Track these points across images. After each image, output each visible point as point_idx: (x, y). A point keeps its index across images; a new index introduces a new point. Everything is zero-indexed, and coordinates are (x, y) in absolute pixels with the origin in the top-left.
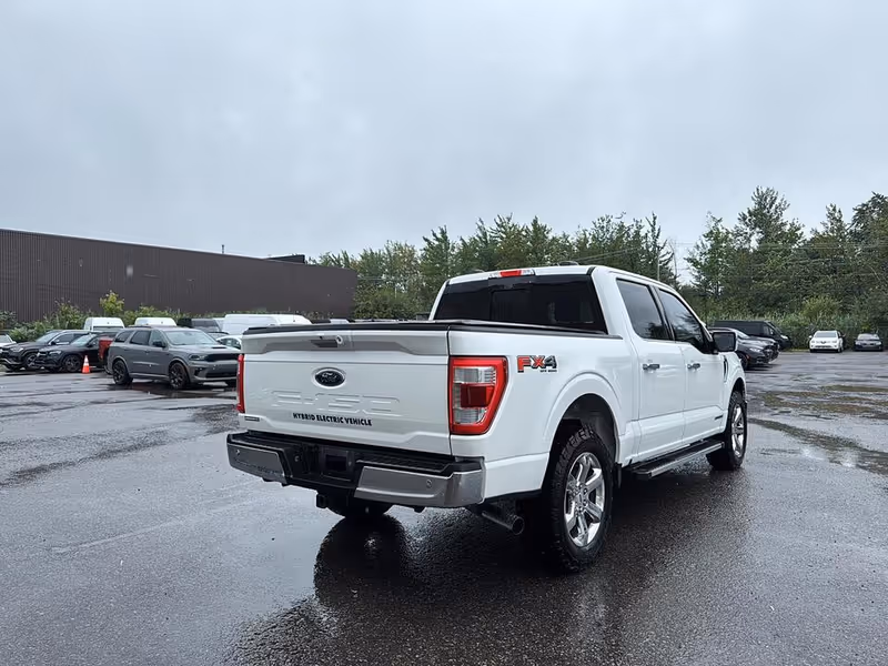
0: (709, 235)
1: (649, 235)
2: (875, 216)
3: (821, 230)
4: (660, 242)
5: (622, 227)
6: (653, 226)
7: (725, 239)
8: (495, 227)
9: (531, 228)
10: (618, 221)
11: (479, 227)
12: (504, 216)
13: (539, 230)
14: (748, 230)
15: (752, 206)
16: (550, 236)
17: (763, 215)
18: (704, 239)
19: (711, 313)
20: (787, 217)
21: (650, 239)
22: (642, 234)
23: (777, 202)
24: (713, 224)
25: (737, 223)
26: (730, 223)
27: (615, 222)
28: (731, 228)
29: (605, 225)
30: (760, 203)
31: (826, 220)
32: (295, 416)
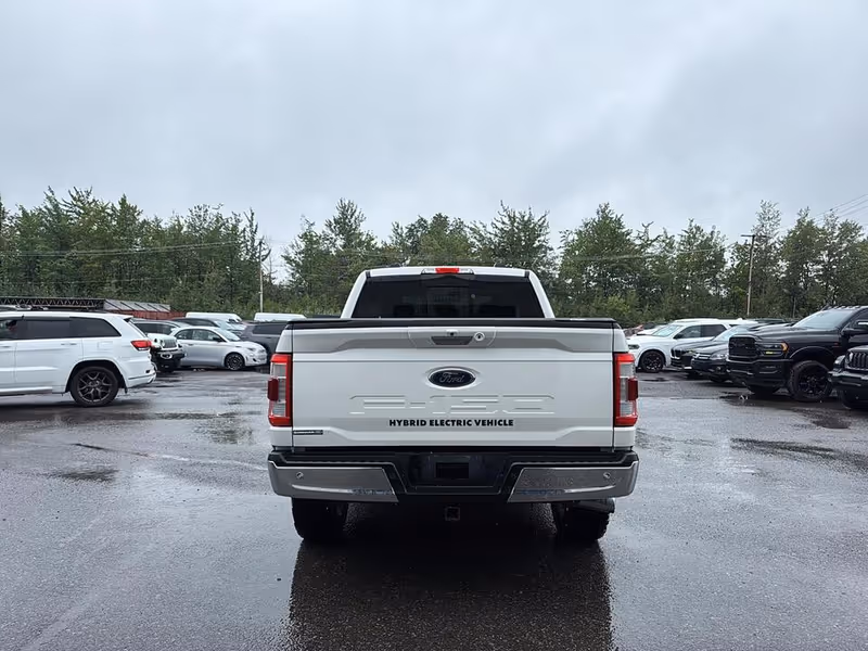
0: (304, 236)
1: (248, 229)
2: (419, 234)
3: (389, 242)
4: (258, 237)
5: (219, 218)
6: (251, 222)
7: (317, 242)
8: (70, 200)
9: (118, 207)
10: (215, 212)
11: (48, 198)
12: (83, 189)
13: (127, 211)
14: (333, 235)
15: (337, 214)
16: (141, 219)
17: (345, 224)
18: (297, 238)
19: (309, 308)
20: (363, 228)
21: (248, 234)
22: (241, 228)
23: (356, 214)
24: (307, 227)
25: (325, 228)
26: (319, 229)
27: (212, 212)
28: (319, 233)
29: (202, 214)
30: (343, 213)
31: (392, 234)
32: (392, 423)
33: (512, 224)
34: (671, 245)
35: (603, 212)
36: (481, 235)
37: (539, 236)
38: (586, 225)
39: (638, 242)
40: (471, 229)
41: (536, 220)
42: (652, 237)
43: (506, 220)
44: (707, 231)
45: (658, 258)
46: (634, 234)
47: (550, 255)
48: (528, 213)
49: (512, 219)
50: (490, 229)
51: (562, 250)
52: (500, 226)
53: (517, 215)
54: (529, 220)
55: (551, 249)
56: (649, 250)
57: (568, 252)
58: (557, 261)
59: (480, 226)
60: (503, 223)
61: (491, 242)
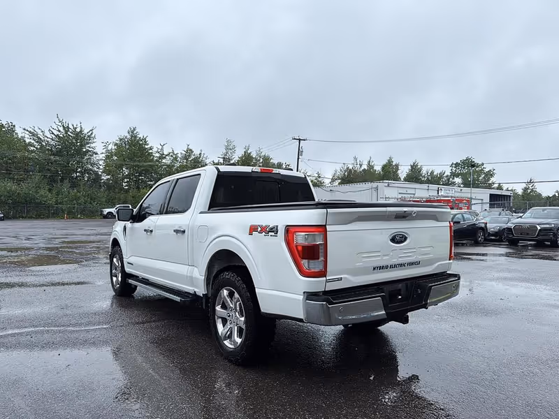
32: (374, 269)
33: (66, 133)
34: (176, 159)
35: (132, 132)
36: (39, 138)
37: (88, 143)
38: (121, 140)
39: (158, 155)
40: (30, 132)
41: (85, 132)
42: (166, 153)
43: (61, 129)
44: (196, 152)
45: (168, 166)
46: (155, 150)
47: (95, 158)
48: (79, 125)
49: (66, 129)
50: (48, 134)
51: (104, 155)
52: (56, 133)
53: (71, 126)
54: (81, 131)
55: (96, 154)
56: (164, 161)
57: (107, 157)
58: (101, 162)
59: (39, 132)
60: (59, 131)
61: (48, 144)
